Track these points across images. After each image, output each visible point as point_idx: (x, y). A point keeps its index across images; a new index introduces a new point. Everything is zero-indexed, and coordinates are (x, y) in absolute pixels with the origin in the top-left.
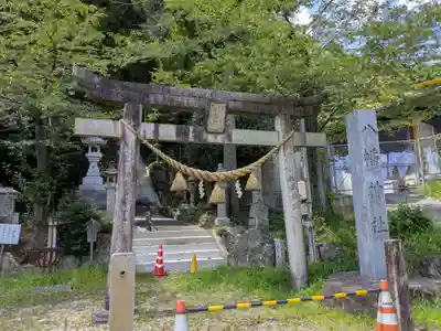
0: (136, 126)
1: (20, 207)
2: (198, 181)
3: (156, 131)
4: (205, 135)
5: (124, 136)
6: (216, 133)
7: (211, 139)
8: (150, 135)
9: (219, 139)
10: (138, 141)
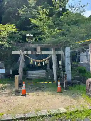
0: (23, 52)
1: (5, 66)
2: (35, 62)
3: (27, 52)
4: (37, 53)
5: (21, 54)
6: (39, 52)
7: (38, 54)
8: (26, 53)
9: (40, 54)
10: (23, 55)
